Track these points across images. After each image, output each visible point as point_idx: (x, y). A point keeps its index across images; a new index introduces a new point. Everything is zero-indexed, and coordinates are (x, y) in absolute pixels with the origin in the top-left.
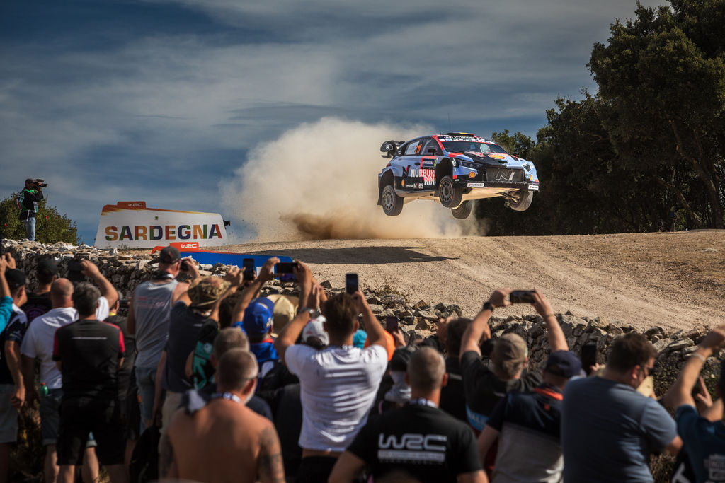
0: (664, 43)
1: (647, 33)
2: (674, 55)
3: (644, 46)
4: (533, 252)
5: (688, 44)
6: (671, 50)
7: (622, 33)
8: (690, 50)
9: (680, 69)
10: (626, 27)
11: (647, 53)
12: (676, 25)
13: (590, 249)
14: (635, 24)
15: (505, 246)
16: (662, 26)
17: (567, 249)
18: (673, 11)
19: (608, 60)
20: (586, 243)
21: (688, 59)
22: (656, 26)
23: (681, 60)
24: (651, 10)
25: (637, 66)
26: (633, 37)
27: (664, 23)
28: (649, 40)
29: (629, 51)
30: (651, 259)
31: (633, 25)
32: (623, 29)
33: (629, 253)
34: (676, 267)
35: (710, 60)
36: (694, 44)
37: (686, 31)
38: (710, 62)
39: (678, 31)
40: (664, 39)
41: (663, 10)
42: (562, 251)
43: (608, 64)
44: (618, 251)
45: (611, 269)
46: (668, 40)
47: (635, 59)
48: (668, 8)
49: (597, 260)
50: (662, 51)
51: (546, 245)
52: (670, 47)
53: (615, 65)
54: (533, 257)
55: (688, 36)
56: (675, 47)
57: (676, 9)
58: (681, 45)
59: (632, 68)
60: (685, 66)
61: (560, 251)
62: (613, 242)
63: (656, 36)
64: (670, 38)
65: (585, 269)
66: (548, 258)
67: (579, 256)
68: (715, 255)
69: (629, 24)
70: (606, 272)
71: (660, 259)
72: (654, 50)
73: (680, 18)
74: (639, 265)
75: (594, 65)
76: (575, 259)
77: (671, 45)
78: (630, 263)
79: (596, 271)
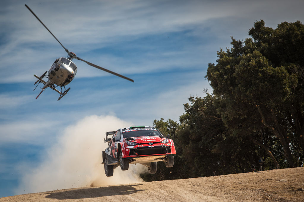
0: (249, 60)
1: (239, 55)
2: (256, 67)
3: (238, 63)
4: (178, 189)
5: (263, 60)
6: (254, 63)
7: (224, 56)
8: (265, 63)
9: (260, 75)
10: (226, 52)
11: (240, 67)
12: (256, 48)
13: (211, 185)
14: (231, 50)
15: (161, 187)
16: (247, 50)
17: (198, 186)
18: (254, 41)
19: (217, 73)
20: (209, 181)
21: (264, 68)
22: (244, 51)
23: (260, 70)
24: (240, 42)
25: (234, 75)
26: (231, 58)
27: (249, 48)
28: (240, 59)
29: (229, 66)
30: (247, 188)
31: (230, 51)
32: (225, 54)
33: (234, 185)
34: (262, 192)
35: (277, 68)
36: (267, 60)
37: (262, 52)
38: (277, 69)
39: (257, 52)
40: (249, 57)
41: (248, 41)
42: (195, 187)
43: (217, 75)
44: (228, 185)
45: (224, 196)
46: (251, 58)
47: (232, 70)
48: (251, 39)
49: (216, 191)
50: (248, 65)
51: (186, 184)
52: (253, 62)
53: (221, 75)
54: (178, 192)
55: (264, 55)
56: (256, 62)
57: (255, 40)
58: (260, 61)
59: (231, 76)
60: (263, 72)
61: (194, 187)
62: (225, 180)
63: (244, 57)
64: (253, 57)
65: (208, 197)
66: (187, 192)
67: (205, 189)
68: (285, 183)
69: (228, 51)
70: (221, 198)
71: (253, 188)
72: (244, 65)
73: (258, 45)
74: (241, 192)
75: (209, 76)
76: (203, 191)
77: (254, 61)
78: (236, 191)
79: (215, 197)
